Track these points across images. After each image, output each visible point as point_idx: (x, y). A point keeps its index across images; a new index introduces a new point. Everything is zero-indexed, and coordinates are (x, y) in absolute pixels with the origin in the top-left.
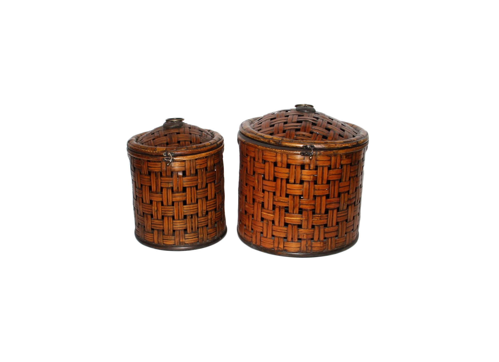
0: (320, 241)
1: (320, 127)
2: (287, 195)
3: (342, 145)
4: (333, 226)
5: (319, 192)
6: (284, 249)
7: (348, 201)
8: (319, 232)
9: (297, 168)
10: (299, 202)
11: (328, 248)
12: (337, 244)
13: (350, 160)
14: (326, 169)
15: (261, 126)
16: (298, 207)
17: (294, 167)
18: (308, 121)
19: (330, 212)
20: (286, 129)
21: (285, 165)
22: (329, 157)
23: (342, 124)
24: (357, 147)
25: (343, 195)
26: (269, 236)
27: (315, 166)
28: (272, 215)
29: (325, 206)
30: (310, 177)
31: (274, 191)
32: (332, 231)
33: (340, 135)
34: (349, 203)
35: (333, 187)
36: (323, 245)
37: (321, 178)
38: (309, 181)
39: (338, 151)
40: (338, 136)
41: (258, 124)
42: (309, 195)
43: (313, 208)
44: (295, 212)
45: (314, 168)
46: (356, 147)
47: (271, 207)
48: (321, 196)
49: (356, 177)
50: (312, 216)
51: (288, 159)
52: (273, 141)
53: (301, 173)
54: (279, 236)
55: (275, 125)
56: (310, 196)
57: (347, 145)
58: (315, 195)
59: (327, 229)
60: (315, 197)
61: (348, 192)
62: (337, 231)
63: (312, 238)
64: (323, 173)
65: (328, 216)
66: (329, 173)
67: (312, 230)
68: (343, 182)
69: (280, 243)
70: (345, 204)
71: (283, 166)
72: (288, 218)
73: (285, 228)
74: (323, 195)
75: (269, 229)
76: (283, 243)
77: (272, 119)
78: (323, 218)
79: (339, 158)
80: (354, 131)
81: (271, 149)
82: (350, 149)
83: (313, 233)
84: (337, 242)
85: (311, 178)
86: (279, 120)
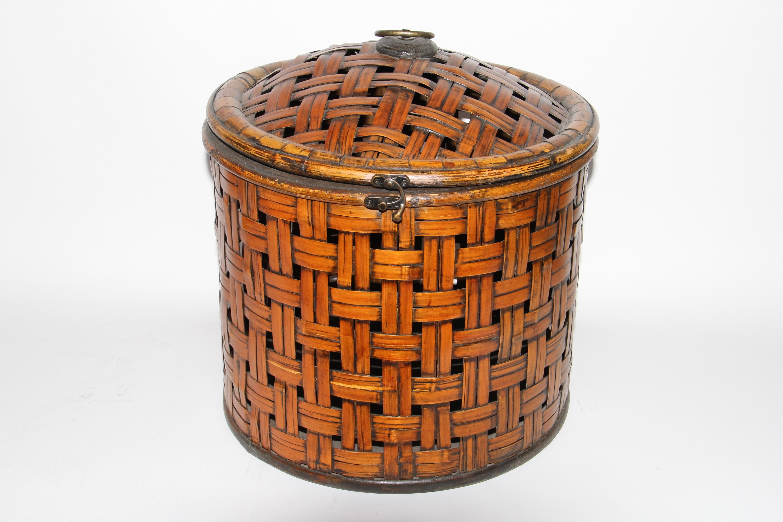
0: (439, 448)
1: (437, 109)
2: (334, 321)
3: (499, 173)
4: (479, 406)
5: (430, 312)
6: (335, 468)
7: (524, 331)
8: (437, 423)
9: (358, 242)
10: (372, 343)
11: (466, 466)
12: (492, 450)
13: (531, 213)
14: (450, 246)
15: (266, 101)
16: (368, 353)
17: (350, 239)
18: (403, 89)
19: (466, 366)
20: (331, 115)
21: (322, 234)
22: (460, 211)
23: (515, 94)
24: (552, 174)
25: (507, 315)
26: (292, 428)
27: (414, 239)
28: (297, 373)
29: (451, 351)
30: (401, 270)
31: (296, 305)
32: (476, 418)
33: (500, 134)
34: (530, 334)
35: (474, 297)
36: (449, 458)
37: (435, 273)
38: (398, 283)
39: (486, 191)
40: (493, 138)
41: (263, 93)
42: (399, 323)
43: (414, 358)
44: (359, 369)
45: (411, 245)
46: (548, 172)
47: (291, 351)
48: (437, 325)
49: (551, 260)
50: (413, 381)
51: (329, 215)
52: (283, 158)
53: (372, 257)
54: (318, 430)
55: (304, 101)
56: (402, 325)
57: (517, 171)
58: (420, 320)
59: (458, 415)
60: (417, 327)
61: (526, 306)
62: (495, 415)
63: (414, 440)
64: (440, 258)
65: (461, 379)
66: (460, 256)
67: (415, 419)
68: (506, 279)
69: (323, 451)
70: (517, 339)
71: (318, 235)
72: (340, 384)
73: (335, 412)
74: (445, 322)
75: (289, 410)
76: (329, 453)
77: (300, 79)
78: (447, 385)
79: (490, 211)
80: (550, 115)
81: (279, 185)
82: (529, 182)
83: (418, 426)
84: (491, 447)
85: (404, 272)
86: (318, 83)
